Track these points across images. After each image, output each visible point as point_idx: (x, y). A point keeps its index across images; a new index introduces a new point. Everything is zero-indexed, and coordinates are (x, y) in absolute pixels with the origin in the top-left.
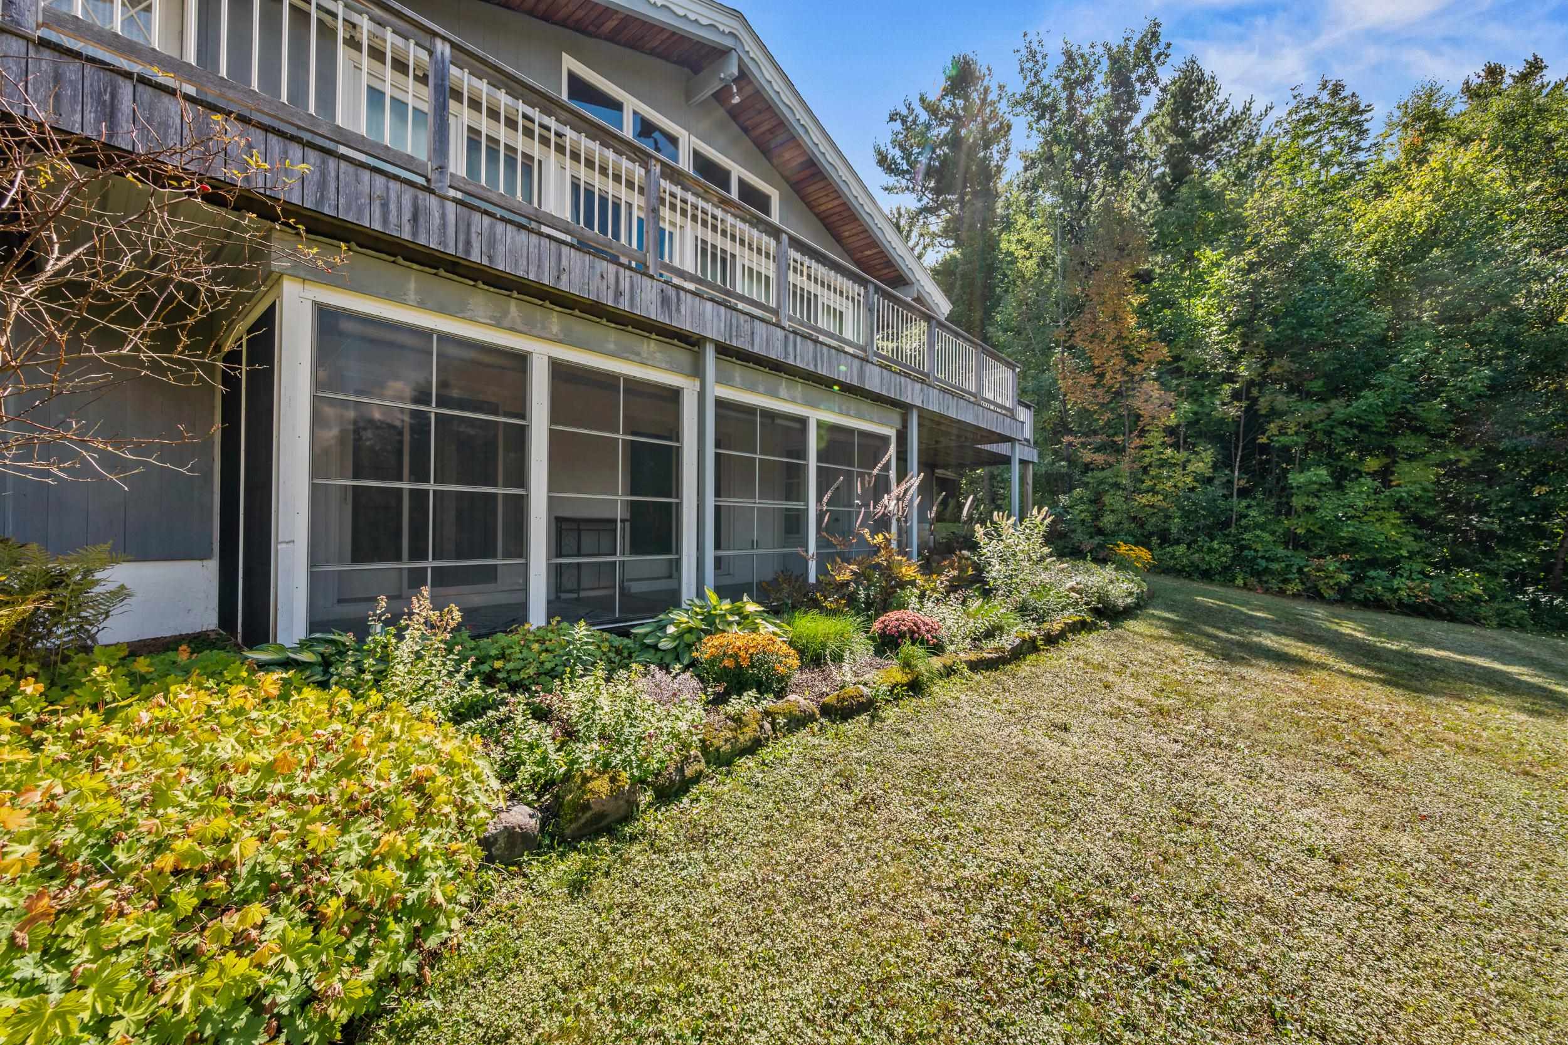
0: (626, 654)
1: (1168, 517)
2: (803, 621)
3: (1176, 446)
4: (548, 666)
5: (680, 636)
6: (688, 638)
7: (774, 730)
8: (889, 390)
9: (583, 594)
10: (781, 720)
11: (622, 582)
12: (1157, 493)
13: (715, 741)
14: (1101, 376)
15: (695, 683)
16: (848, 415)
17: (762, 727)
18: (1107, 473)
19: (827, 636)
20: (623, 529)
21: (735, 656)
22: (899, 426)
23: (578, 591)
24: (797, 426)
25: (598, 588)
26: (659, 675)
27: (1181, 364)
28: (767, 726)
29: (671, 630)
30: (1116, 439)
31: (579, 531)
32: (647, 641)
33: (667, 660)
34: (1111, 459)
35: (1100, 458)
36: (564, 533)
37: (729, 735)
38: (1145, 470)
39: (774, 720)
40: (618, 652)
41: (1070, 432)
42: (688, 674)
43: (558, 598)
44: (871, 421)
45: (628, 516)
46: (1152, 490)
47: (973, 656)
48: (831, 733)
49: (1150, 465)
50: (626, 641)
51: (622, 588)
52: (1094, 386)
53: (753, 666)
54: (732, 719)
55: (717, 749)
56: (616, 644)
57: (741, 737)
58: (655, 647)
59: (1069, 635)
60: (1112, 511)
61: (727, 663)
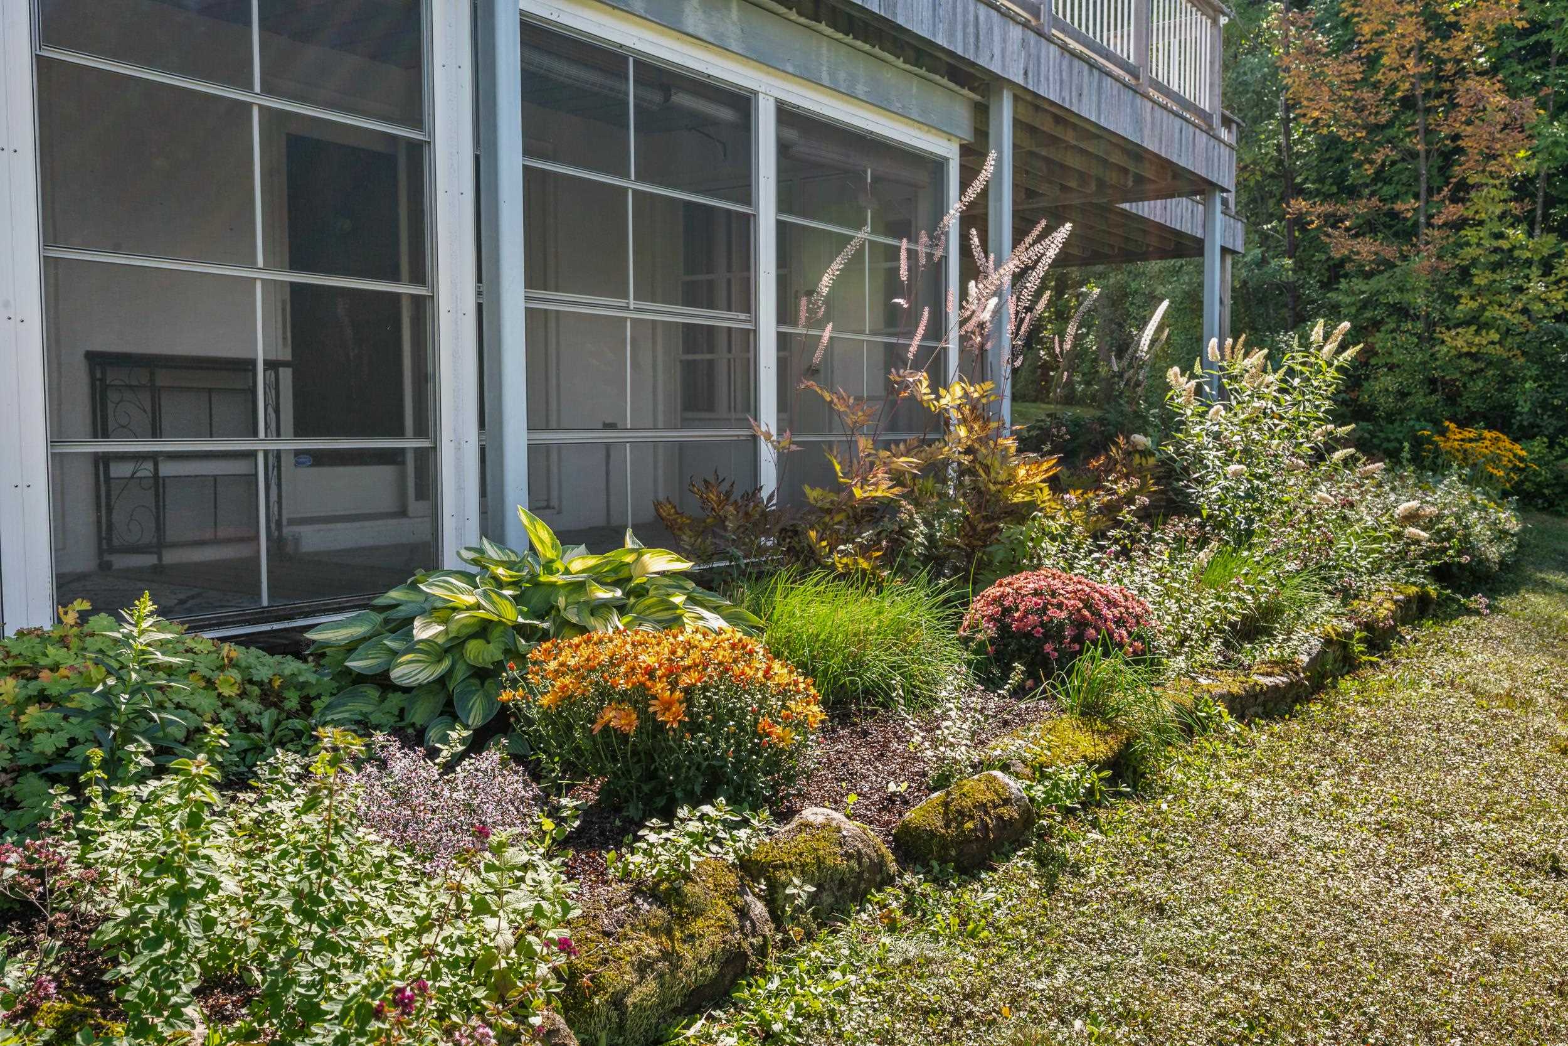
0: (292, 702)
1: (1507, 380)
2: (794, 601)
3: (1529, 221)
4: (46, 744)
5: (454, 647)
6: (476, 652)
7: (776, 917)
8: (951, 35)
9: (171, 557)
10: (799, 889)
11: (276, 523)
12: (1487, 326)
13: (608, 974)
14: (1372, 62)
15: (515, 783)
16: (850, 95)
17: (743, 913)
18: (1379, 282)
19: (861, 639)
20: (274, 387)
21: (639, 698)
22: (968, 137)
23: (159, 546)
24: (726, 114)
25: (216, 542)
26: (402, 763)
27: (1545, 36)
28: (759, 909)
29: (425, 631)
30: (1399, 206)
31: (155, 392)
32: (356, 664)
33: (418, 715)
34: (1390, 252)
35: (1366, 249)
36: (113, 396)
37: (651, 947)
38: (1465, 275)
39: (774, 887)
40: (269, 697)
41: (1300, 191)
42: (492, 757)
43: (104, 567)
44: (903, 115)
45: (286, 355)
46: (1474, 320)
47: (1230, 683)
48: (944, 917)
49: (1474, 262)
50: (291, 665)
51: (277, 544)
52: (1355, 85)
53: (694, 726)
54: (655, 896)
55: (617, 1002)
56: (263, 673)
57: (685, 951)
58: (382, 681)
59: (1403, 630)
60: (1391, 368)
61: (613, 717)
